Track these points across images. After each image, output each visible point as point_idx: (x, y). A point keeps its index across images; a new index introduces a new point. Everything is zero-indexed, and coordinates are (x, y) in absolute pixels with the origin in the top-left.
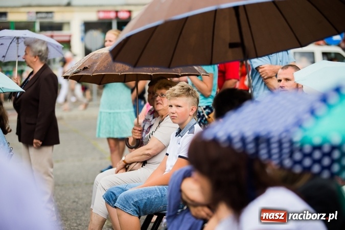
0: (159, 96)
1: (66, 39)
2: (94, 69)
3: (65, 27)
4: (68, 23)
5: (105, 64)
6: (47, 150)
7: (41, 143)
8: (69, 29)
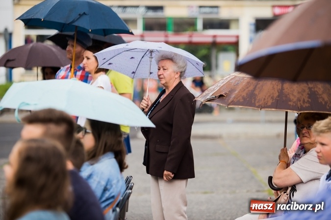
0: (305, 128)
1: (233, 40)
2: (231, 99)
3: (233, 25)
4: (237, 20)
5: (244, 94)
6: (180, 184)
7: (173, 176)
8: (238, 28)
